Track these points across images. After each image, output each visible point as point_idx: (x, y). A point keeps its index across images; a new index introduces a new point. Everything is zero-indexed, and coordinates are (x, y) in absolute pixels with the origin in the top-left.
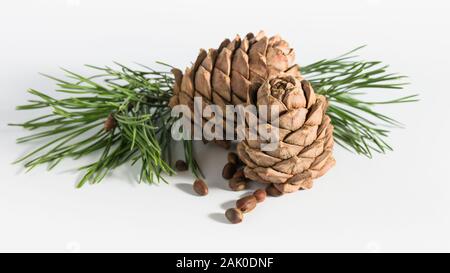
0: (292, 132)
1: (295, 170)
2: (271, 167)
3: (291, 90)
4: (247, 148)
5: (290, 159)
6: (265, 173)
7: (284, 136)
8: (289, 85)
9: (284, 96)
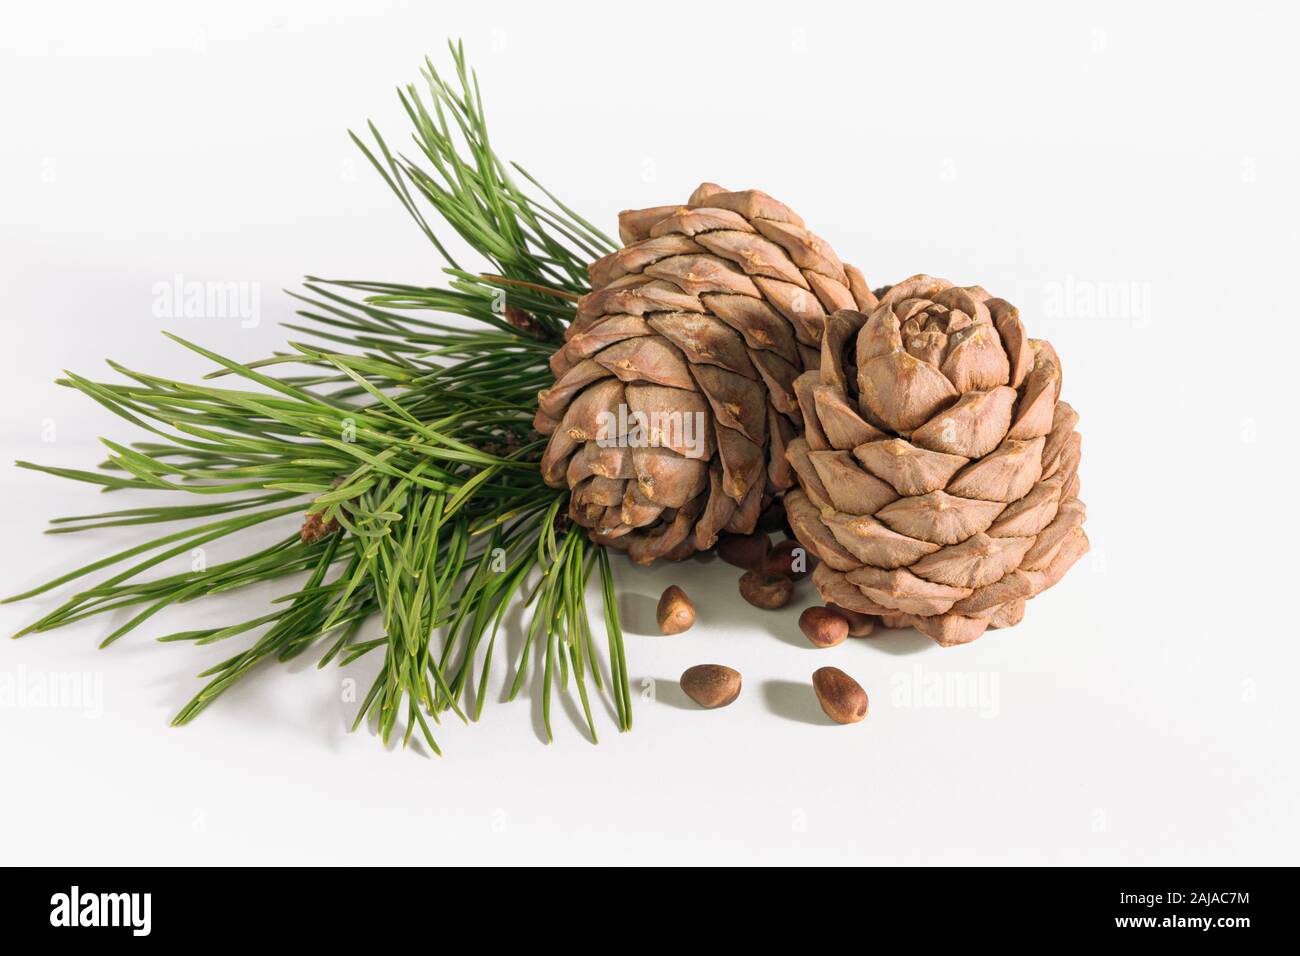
0: (974, 462)
1: (980, 575)
2: (907, 568)
3: (966, 332)
4: (827, 511)
5: (967, 543)
6: (889, 587)
7: (948, 473)
8: (957, 318)
9: (946, 352)
